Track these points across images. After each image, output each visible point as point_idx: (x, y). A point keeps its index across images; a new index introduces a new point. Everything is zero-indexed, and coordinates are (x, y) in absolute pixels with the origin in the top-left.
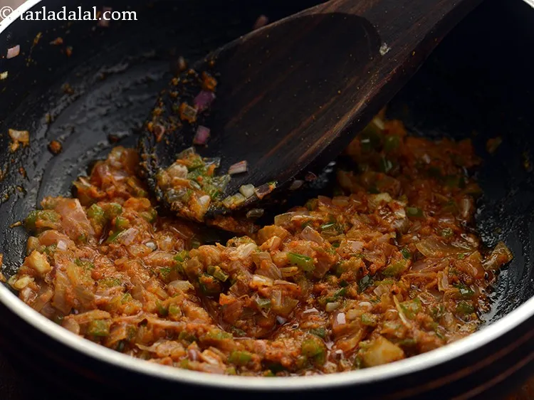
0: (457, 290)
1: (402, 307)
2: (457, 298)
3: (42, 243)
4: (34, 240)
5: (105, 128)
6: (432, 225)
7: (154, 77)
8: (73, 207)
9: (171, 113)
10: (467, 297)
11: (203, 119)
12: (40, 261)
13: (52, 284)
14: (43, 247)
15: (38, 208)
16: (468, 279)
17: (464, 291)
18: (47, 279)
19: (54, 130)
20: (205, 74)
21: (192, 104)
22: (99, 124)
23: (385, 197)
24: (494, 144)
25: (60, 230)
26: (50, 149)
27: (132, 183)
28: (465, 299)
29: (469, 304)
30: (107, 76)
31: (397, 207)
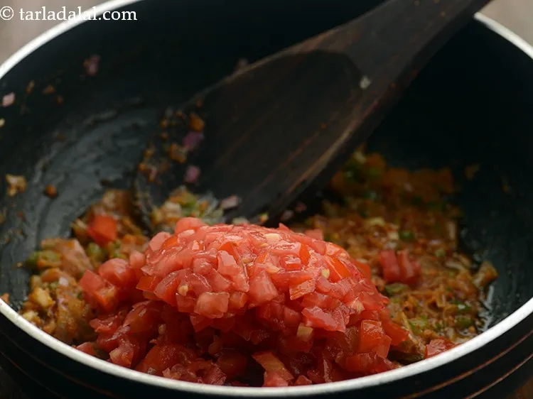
0: (454, 306)
1: (410, 323)
2: (455, 313)
3: (44, 281)
4: (36, 279)
5: (97, 173)
6: (424, 246)
7: (142, 122)
8: (71, 247)
9: (162, 154)
10: (464, 312)
11: (193, 158)
12: (43, 297)
13: (55, 317)
14: (46, 284)
15: (38, 249)
16: (462, 296)
17: (461, 307)
18: (50, 313)
19: (49, 176)
20: (193, 115)
21: (181, 144)
22: (91, 169)
23: (378, 221)
24: (471, 171)
25: (61, 268)
26: (46, 193)
27: (128, 221)
28: (463, 314)
29: (468, 318)
30: (97, 123)
31: (390, 229)
